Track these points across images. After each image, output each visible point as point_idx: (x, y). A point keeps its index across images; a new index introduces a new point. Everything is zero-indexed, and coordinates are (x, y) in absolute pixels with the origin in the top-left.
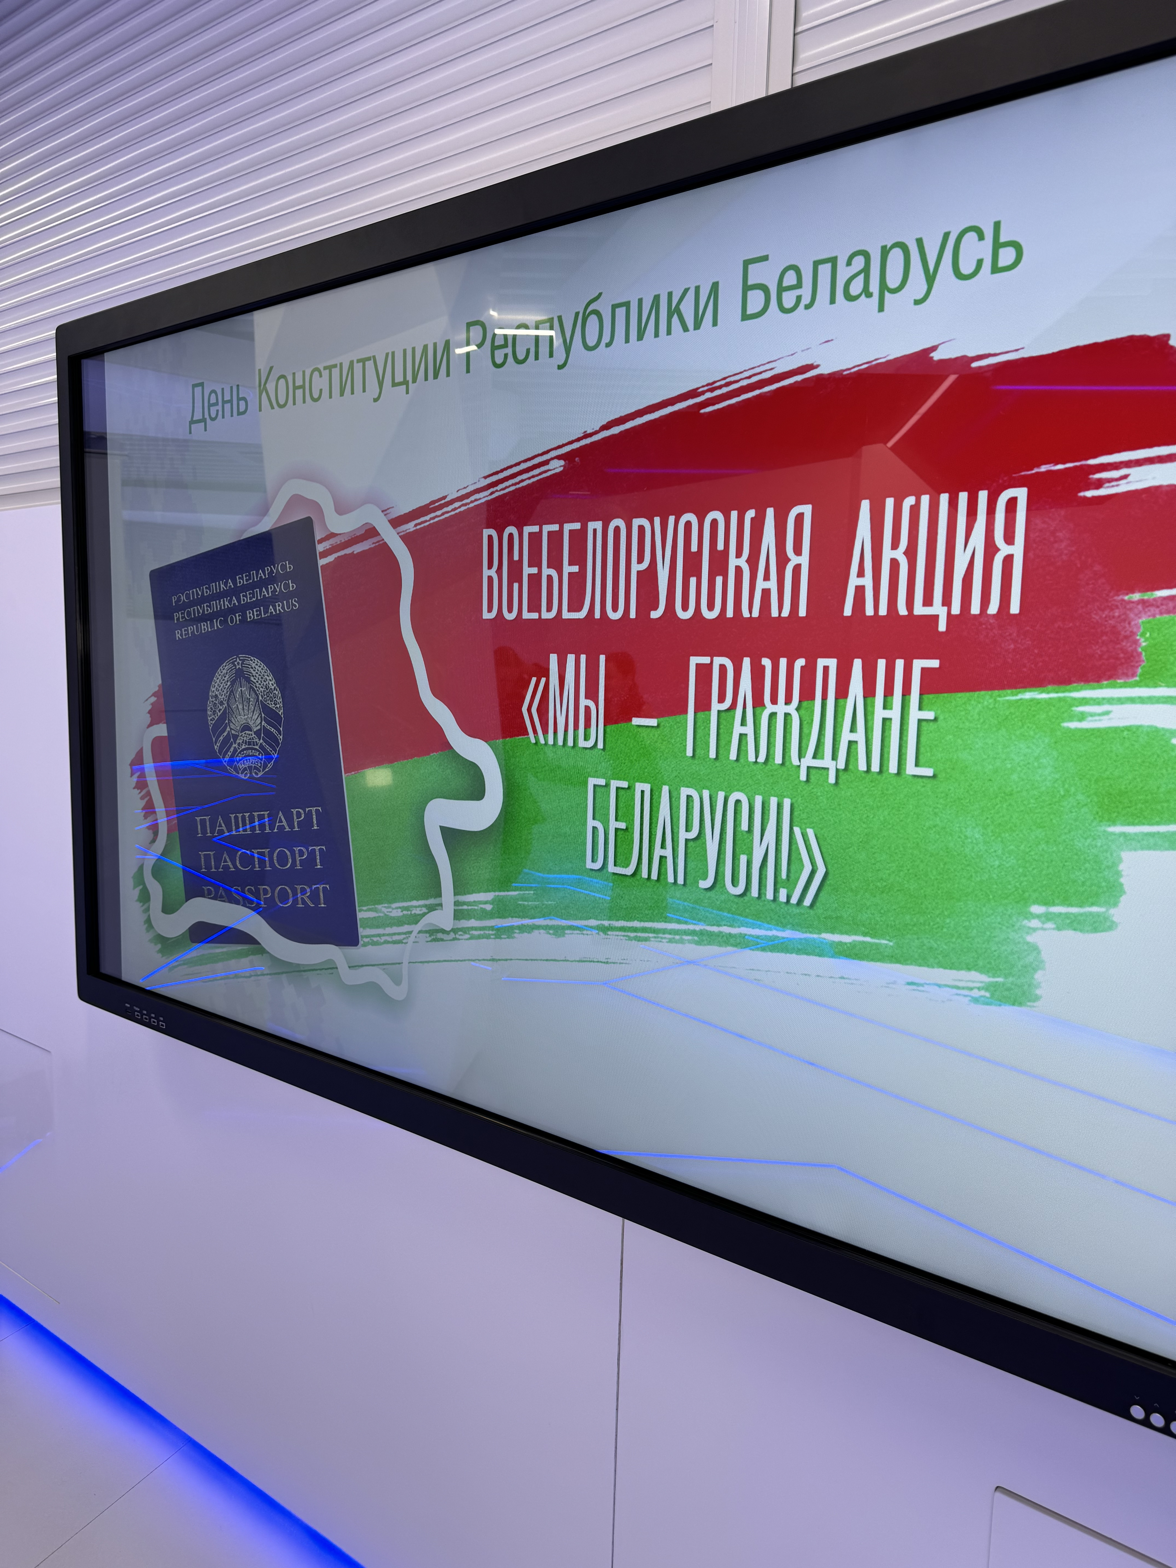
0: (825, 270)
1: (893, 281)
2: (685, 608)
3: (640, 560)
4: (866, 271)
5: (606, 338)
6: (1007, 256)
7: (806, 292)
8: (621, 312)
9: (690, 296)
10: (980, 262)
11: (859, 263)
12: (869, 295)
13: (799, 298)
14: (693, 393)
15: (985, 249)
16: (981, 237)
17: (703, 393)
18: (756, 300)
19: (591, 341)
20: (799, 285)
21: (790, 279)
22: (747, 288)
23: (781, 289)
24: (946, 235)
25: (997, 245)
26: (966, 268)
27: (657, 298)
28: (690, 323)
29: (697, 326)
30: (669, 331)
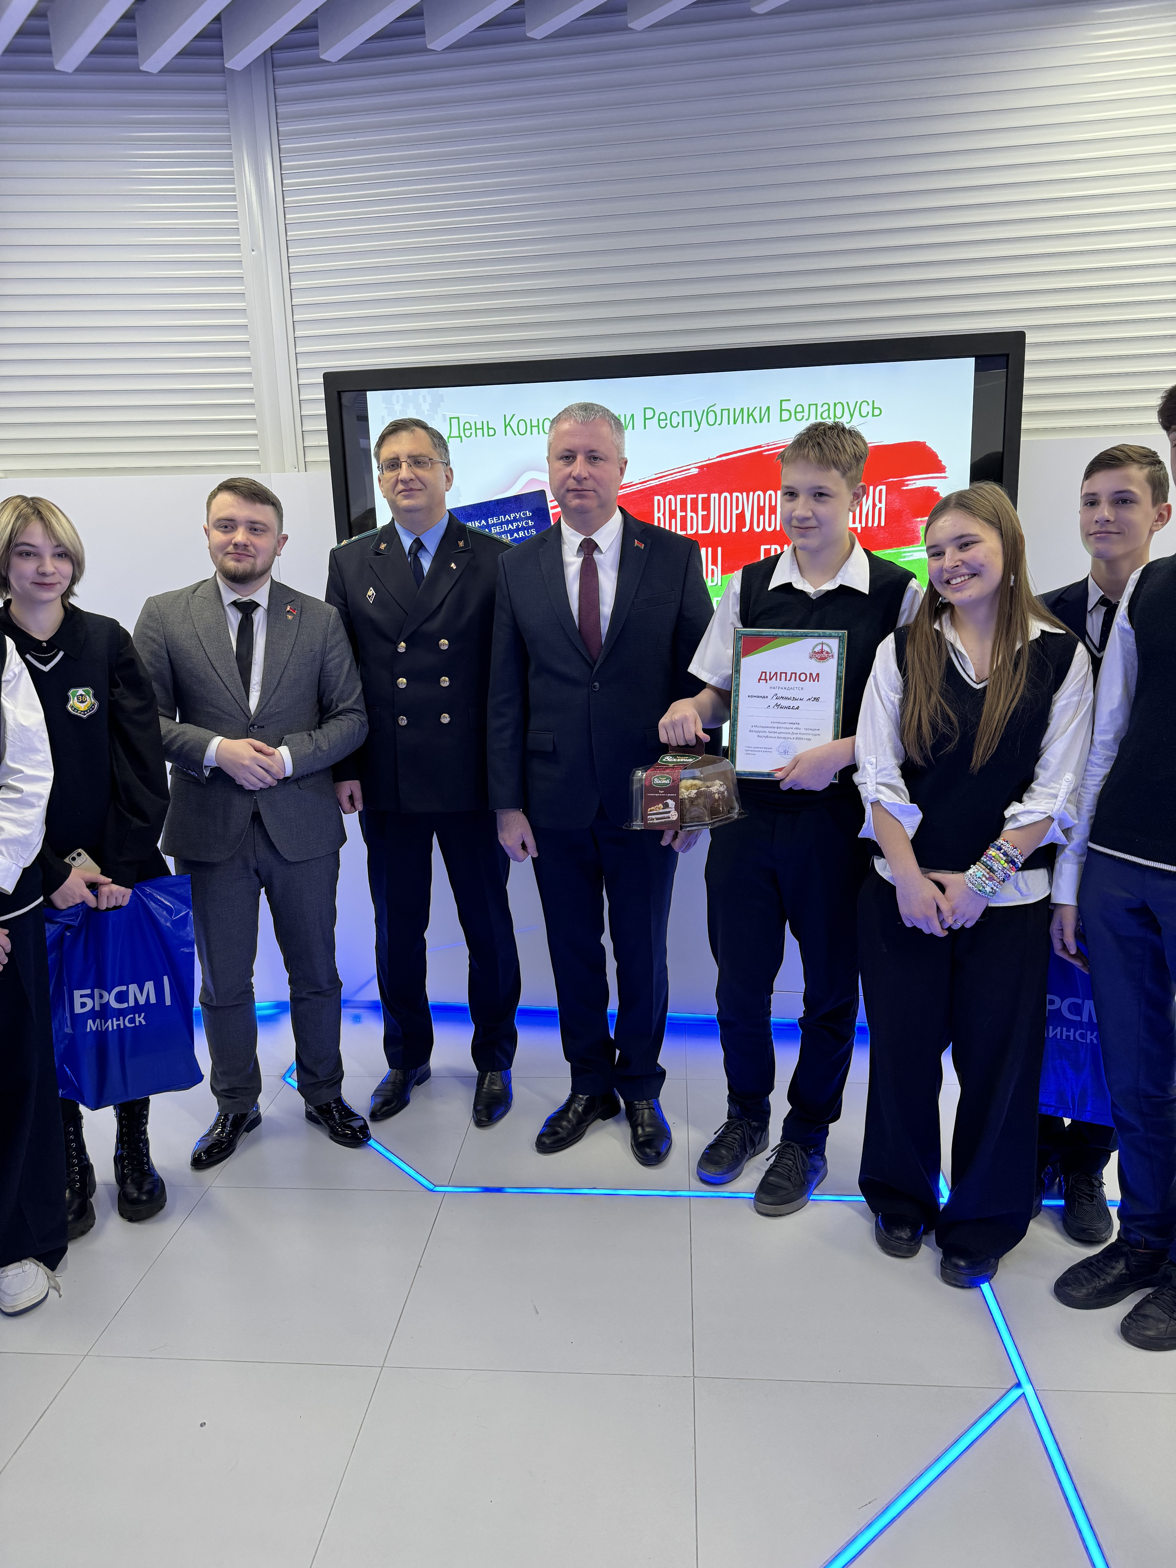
0: (813, 408)
2: (758, 527)
3: (737, 508)
4: (829, 410)
5: (718, 422)
6: (877, 412)
7: (806, 414)
8: (725, 413)
9: (758, 410)
10: (868, 413)
11: (826, 407)
13: (803, 416)
14: (760, 447)
15: (870, 409)
16: (868, 404)
17: (764, 447)
18: (786, 415)
19: (711, 422)
20: (803, 412)
21: (799, 409)
22: (781, 410)
23: (796, 412)
24: (857, 402)
25: (874, 408)
26: (864, 414)
27: (742, 409)
28: (758, 420)
29: (761, 421)
30: (748, 423)
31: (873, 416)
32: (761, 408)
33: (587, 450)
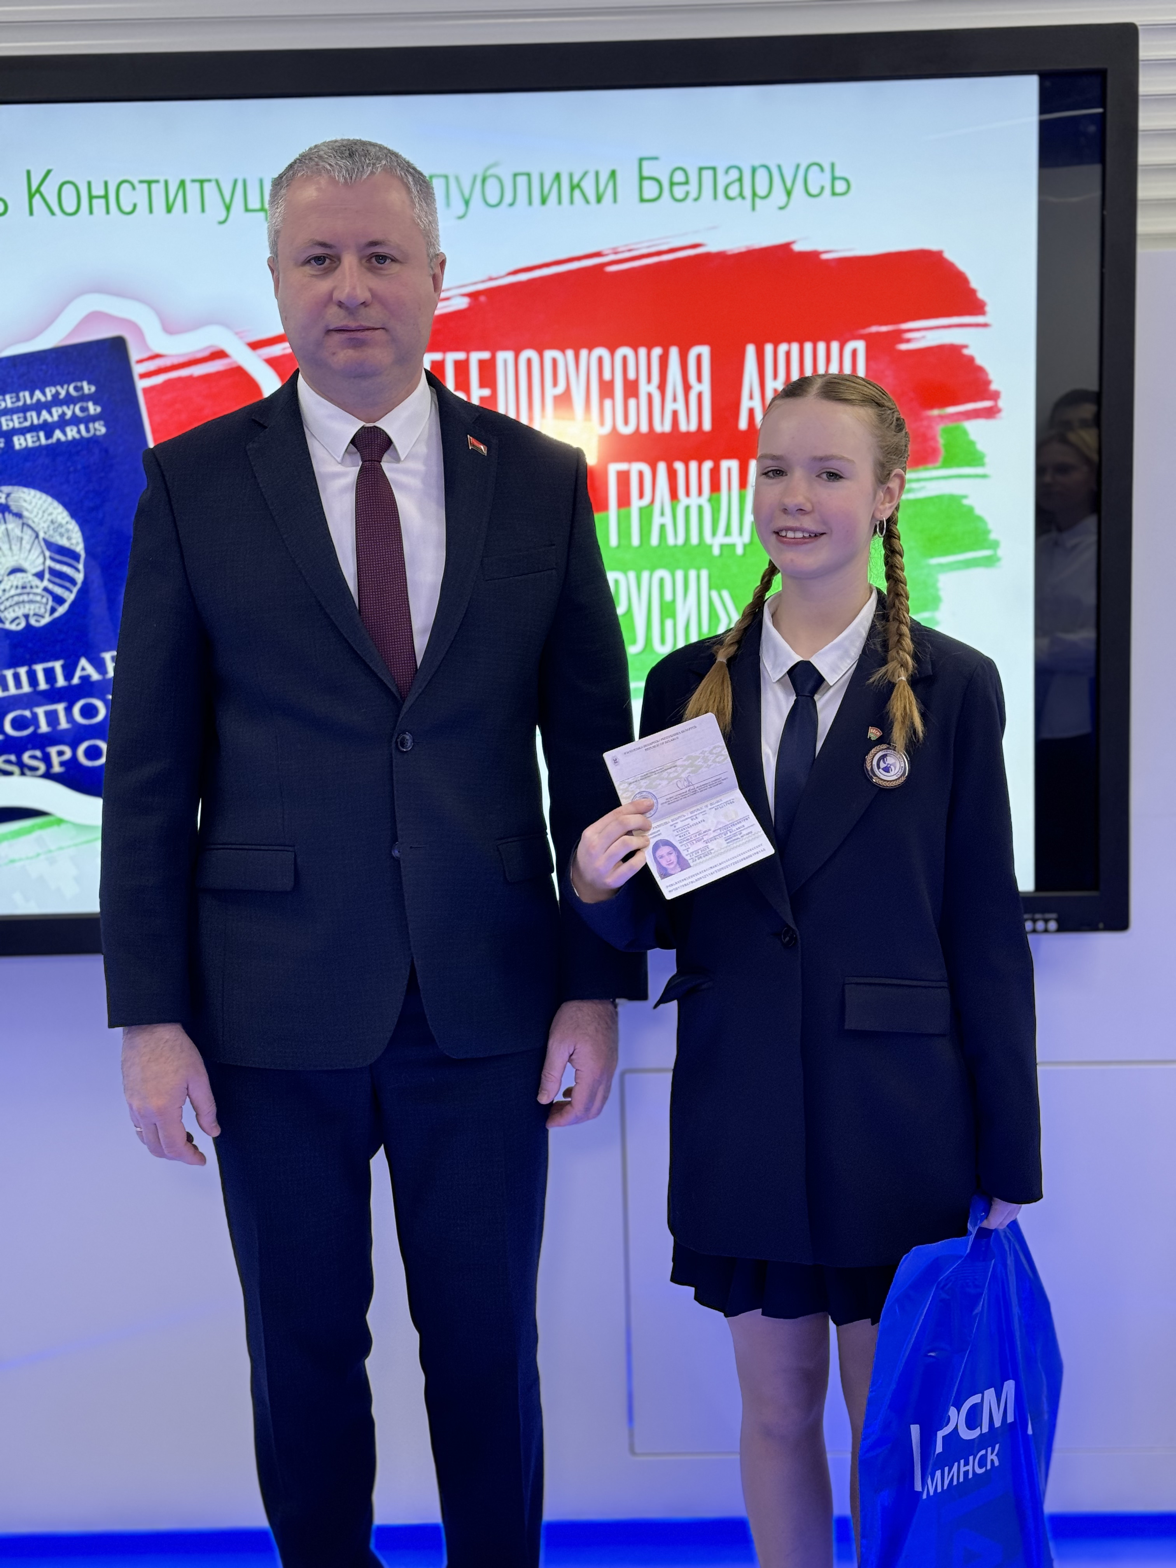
0: (707, 175)
1: (762, 190)
2: (600, 424)
3: (555, 386)
4: (740, 180)
5: (508, 198)
6: (840, 187)
7: (693, 188)
8: (522, 181)
9: (591, 177)
10: (822, 188)
11: (734, 174)
12: (743, 198)
13: (687, 193)
14: (598, 254)
15: (825, 179)
16: (822, 170)
17: (608, 254)
18: (650, 189)
19: (493, 199)
20: (687, 183)
21: (679, 177)
22: (642, 178)
23: (672, 184)
24: (798, 166)
25: (834, 179)
26: (814, 190)
27: (558, 175)
28: (592, 197)
29: (599, 200)
30: (572, 202)
31: (834, 194)
32: (597, 174)
33: (364, 241)
